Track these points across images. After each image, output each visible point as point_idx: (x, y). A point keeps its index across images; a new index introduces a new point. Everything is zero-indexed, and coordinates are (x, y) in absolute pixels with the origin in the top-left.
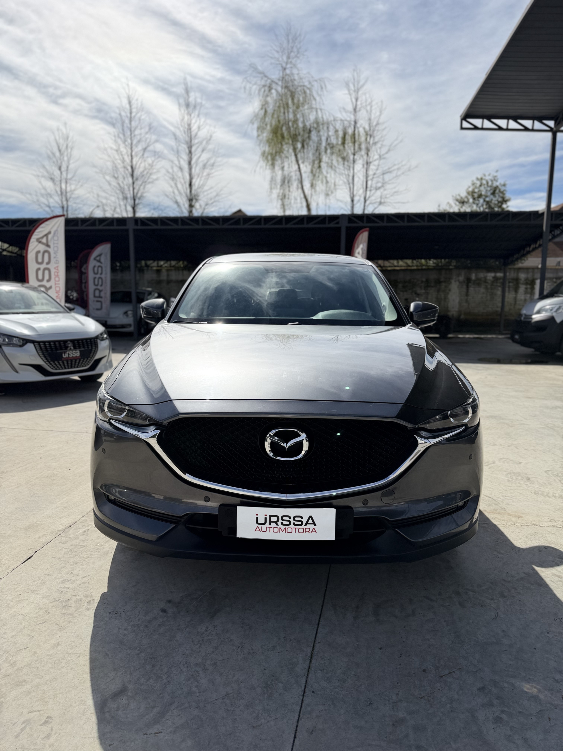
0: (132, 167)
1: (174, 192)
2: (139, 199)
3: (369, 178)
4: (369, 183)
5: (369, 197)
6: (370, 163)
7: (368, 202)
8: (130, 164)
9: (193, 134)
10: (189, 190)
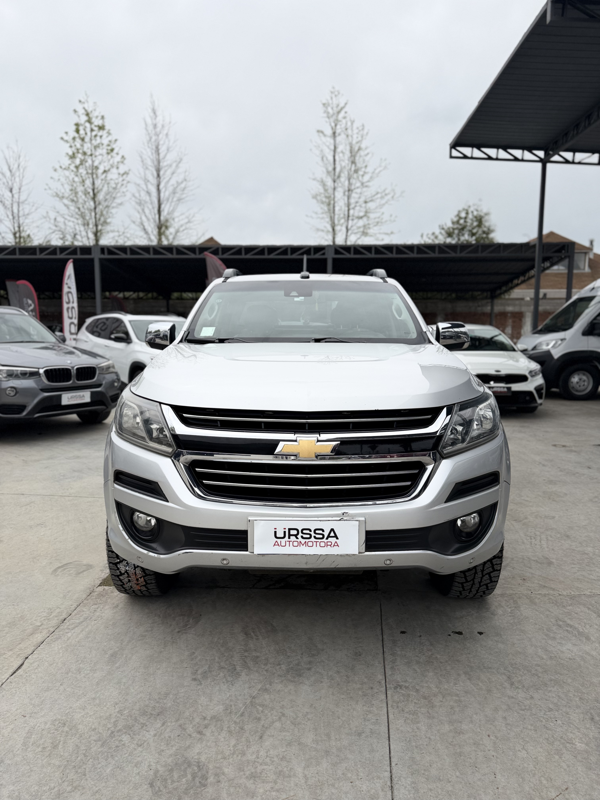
0: (93, 190)
1: (141, 218)
2: (102, 225)
3: (351, 207)
4: (351, 212)
5: (352, 227)
6: (352, 191)
7: (350, 232)
8: (91, 187)
9: (162, 156)
10: (157, 216)
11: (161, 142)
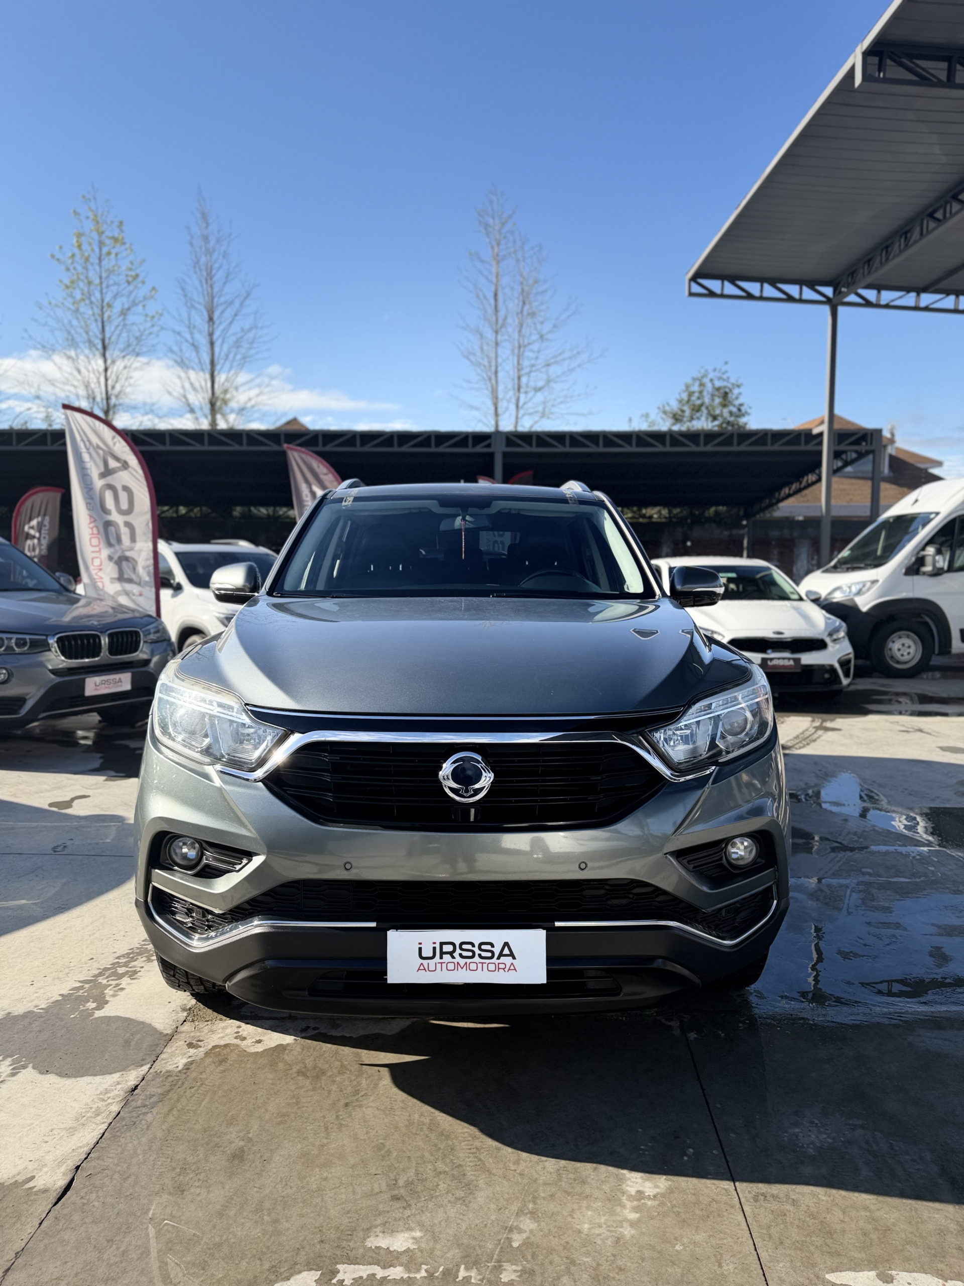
0: (103, 341)
1: (183, 387)
2: (117, 396)
3: (523, 372)
4: (524, 380)
5: (525, 403)
6: (525, 346)
7: (521, 412)
8: (100, 336)
9: (216, 288)
10: (209, 384)
11: (216, 265)
